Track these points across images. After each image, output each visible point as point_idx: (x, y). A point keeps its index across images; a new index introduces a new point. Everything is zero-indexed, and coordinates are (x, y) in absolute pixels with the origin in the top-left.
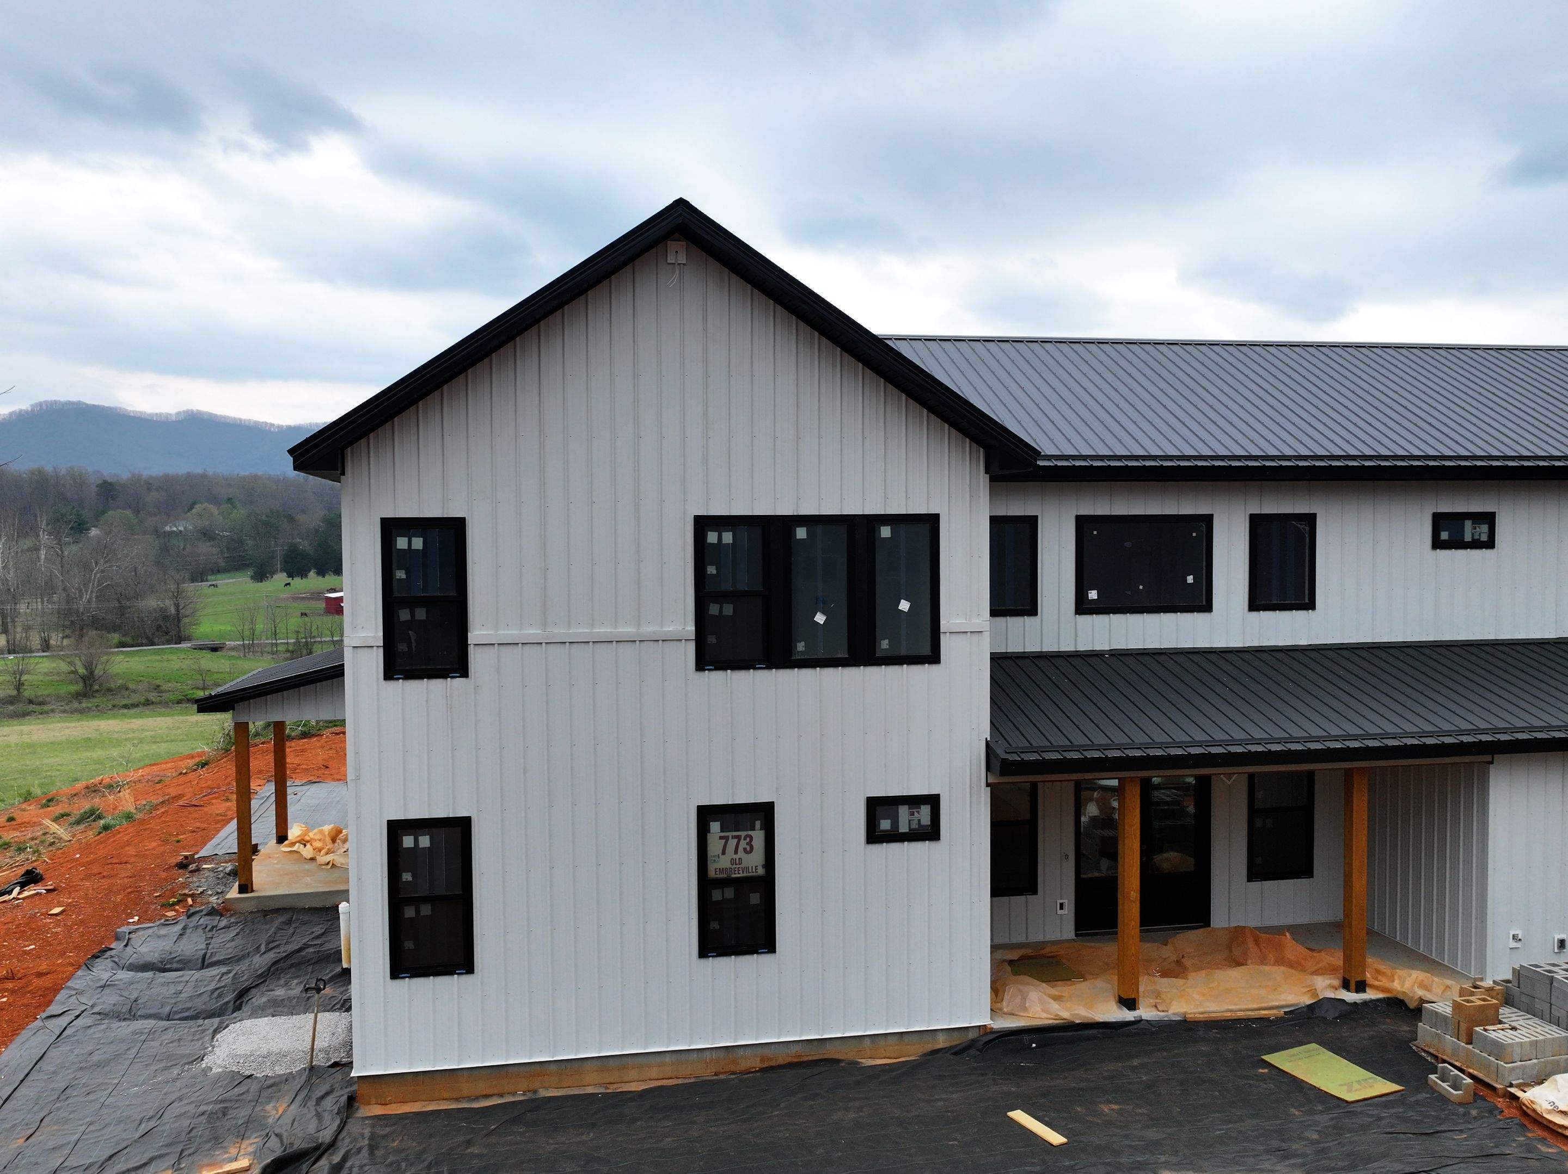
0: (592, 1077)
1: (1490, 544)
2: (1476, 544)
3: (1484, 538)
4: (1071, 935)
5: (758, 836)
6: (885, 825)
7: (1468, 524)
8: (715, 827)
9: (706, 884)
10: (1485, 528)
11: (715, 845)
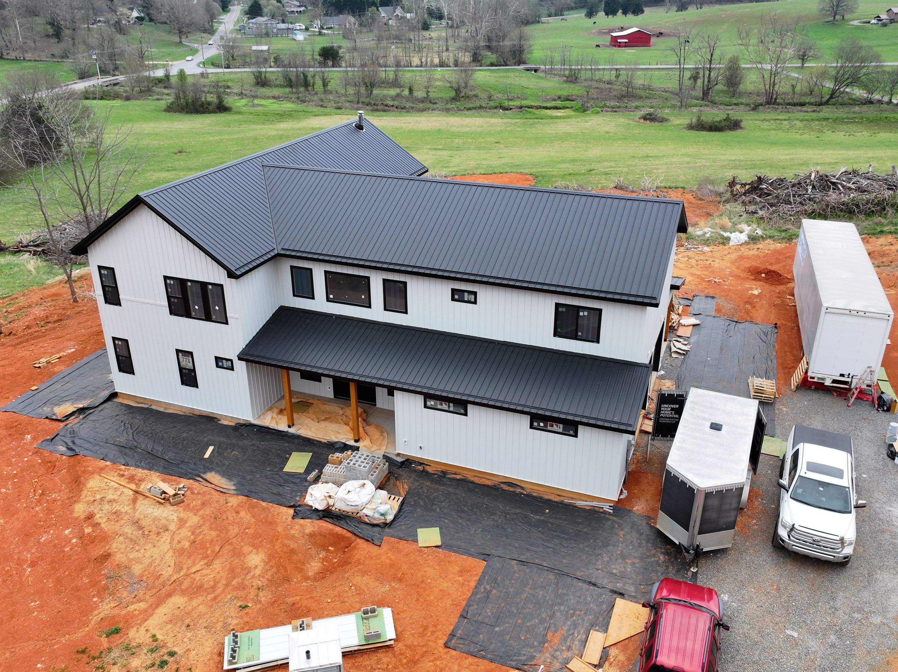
0: (164, 406)
1: (475, 302)
2: (469, 302)
3: (473, 300)
4: (332, 396)
5: (191, 359)
6: (220, 364)
7: (466, 294)
8: (180, 354)
9: (181, 369)
10: (473, 297)
11: (181, 359)
